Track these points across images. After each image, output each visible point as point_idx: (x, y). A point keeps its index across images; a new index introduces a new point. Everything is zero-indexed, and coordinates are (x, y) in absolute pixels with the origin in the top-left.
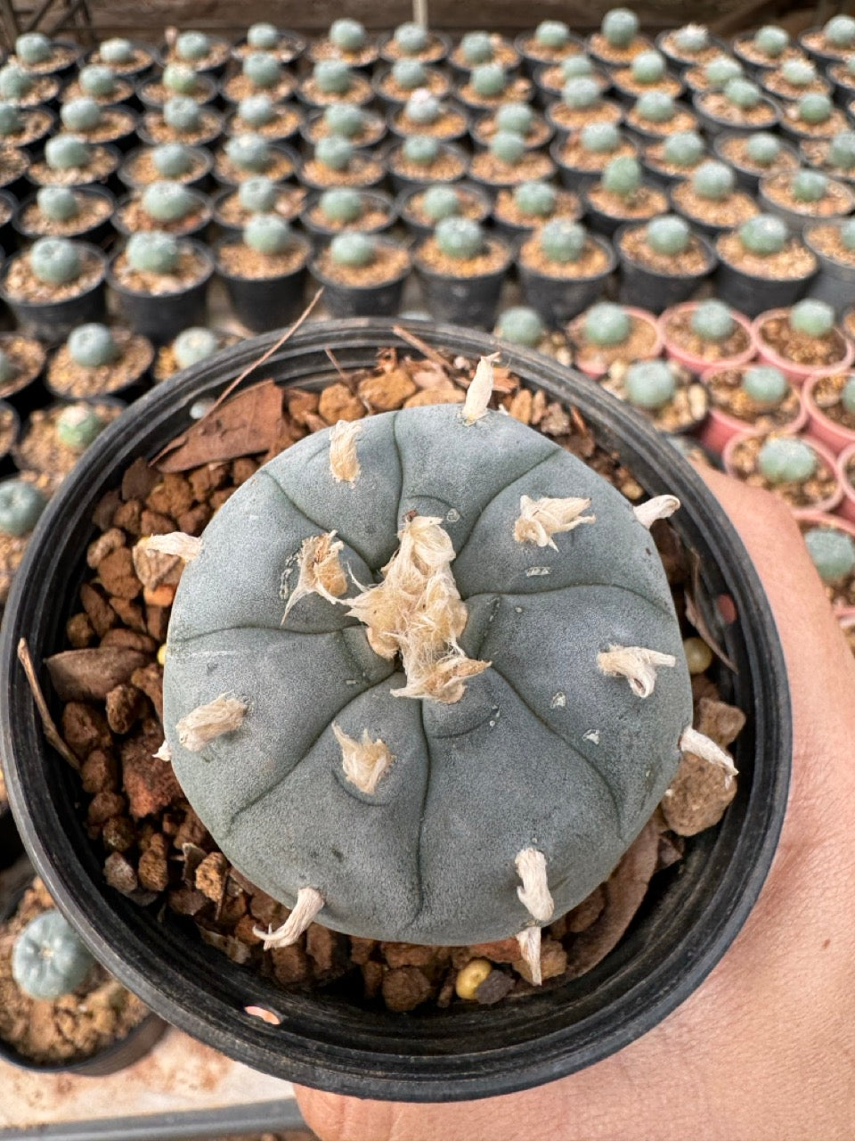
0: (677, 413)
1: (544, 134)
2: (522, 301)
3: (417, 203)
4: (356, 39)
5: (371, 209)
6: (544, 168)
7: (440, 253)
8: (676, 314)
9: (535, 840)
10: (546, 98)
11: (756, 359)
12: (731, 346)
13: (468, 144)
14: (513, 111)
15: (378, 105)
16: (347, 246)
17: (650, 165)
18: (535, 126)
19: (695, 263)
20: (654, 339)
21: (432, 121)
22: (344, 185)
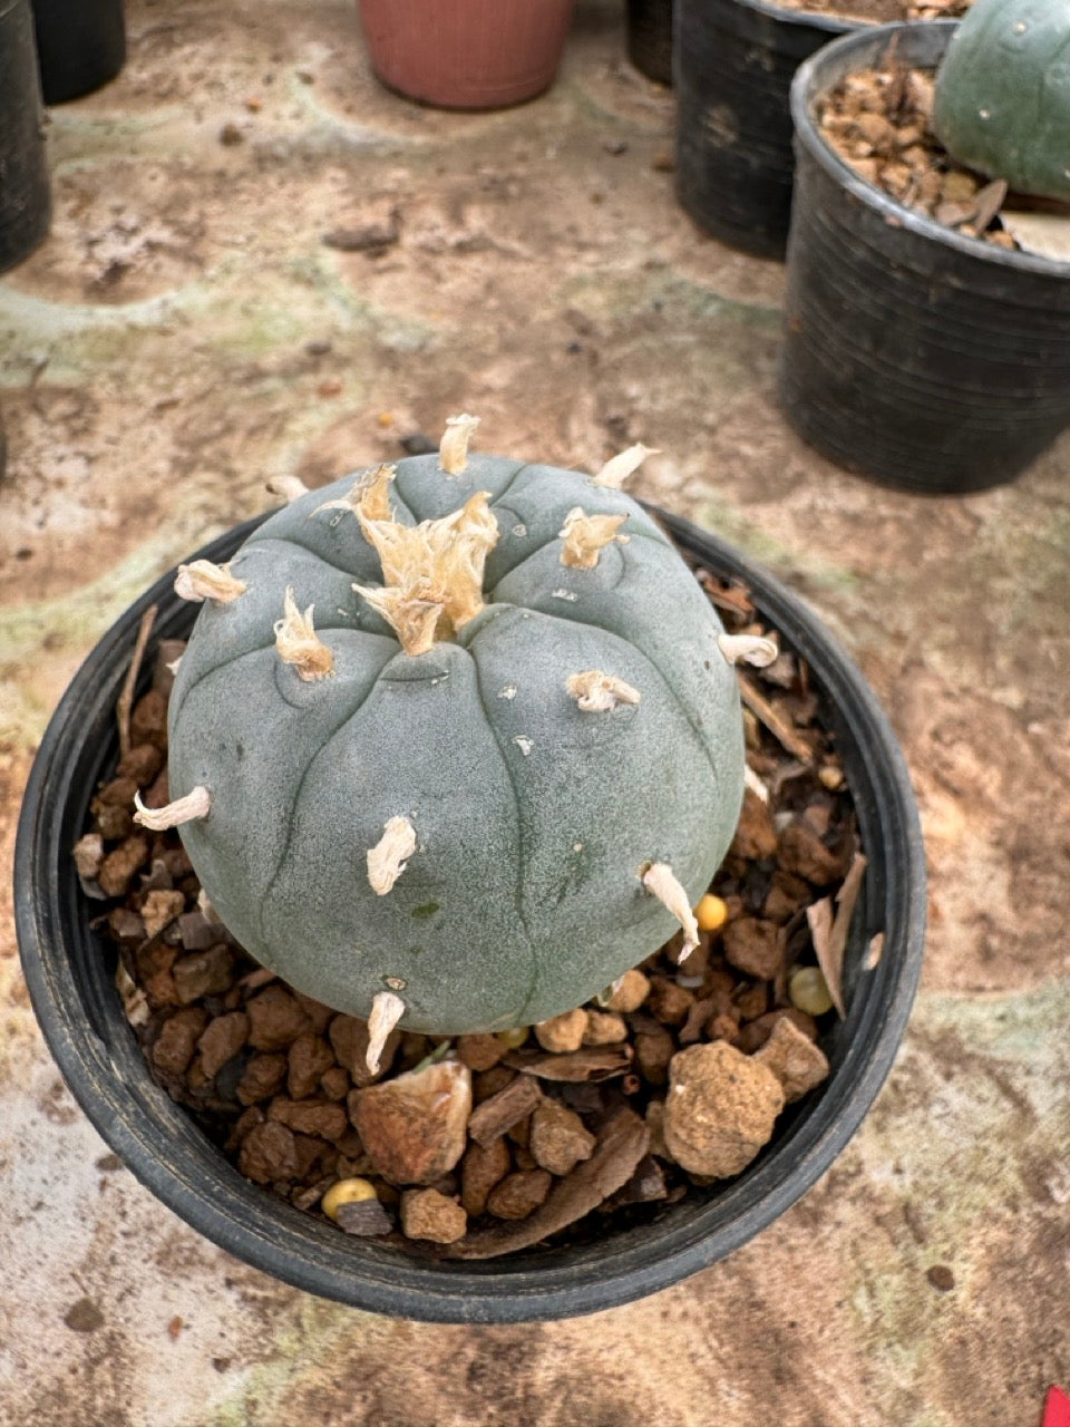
9: (415, 814)
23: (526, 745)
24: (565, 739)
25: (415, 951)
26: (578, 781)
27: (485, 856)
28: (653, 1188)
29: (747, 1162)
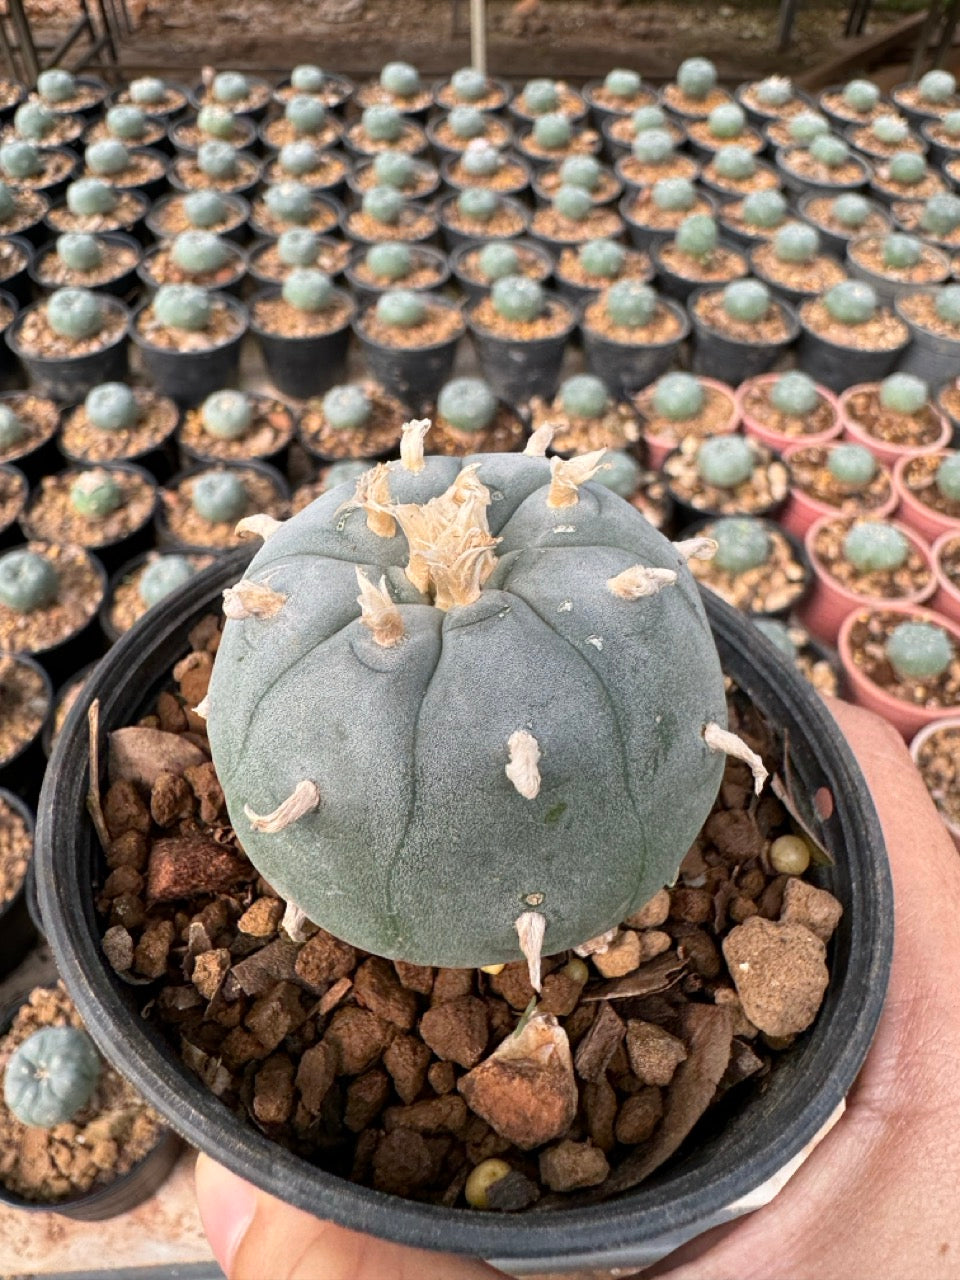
0: (756, 494)
1: (614, 189)
2: (586, 368)
3: (472, 260)
4: (408, 83)
5: (423, 266)
6: (612, 225)
7: (496, 314)
8: (755, 386)
9: (530, 725)
10: (615, 152)
11: (842, 437)
12: (814, 421)
13: (529, 198)
14: (580, 164)
15: (431, 155)
16: (394, 304)
17: (727, 224)
18: (603, 180)
19: (777, 331)
20: (731, 412)
21: (492, 172)
22: (392, 239)
23: (597, 642)
24: (625, 630)
25: (548, 859)
26: (645, 662)
27: (596, 745)
28: (750, 1063)
29: (816, 1009)
